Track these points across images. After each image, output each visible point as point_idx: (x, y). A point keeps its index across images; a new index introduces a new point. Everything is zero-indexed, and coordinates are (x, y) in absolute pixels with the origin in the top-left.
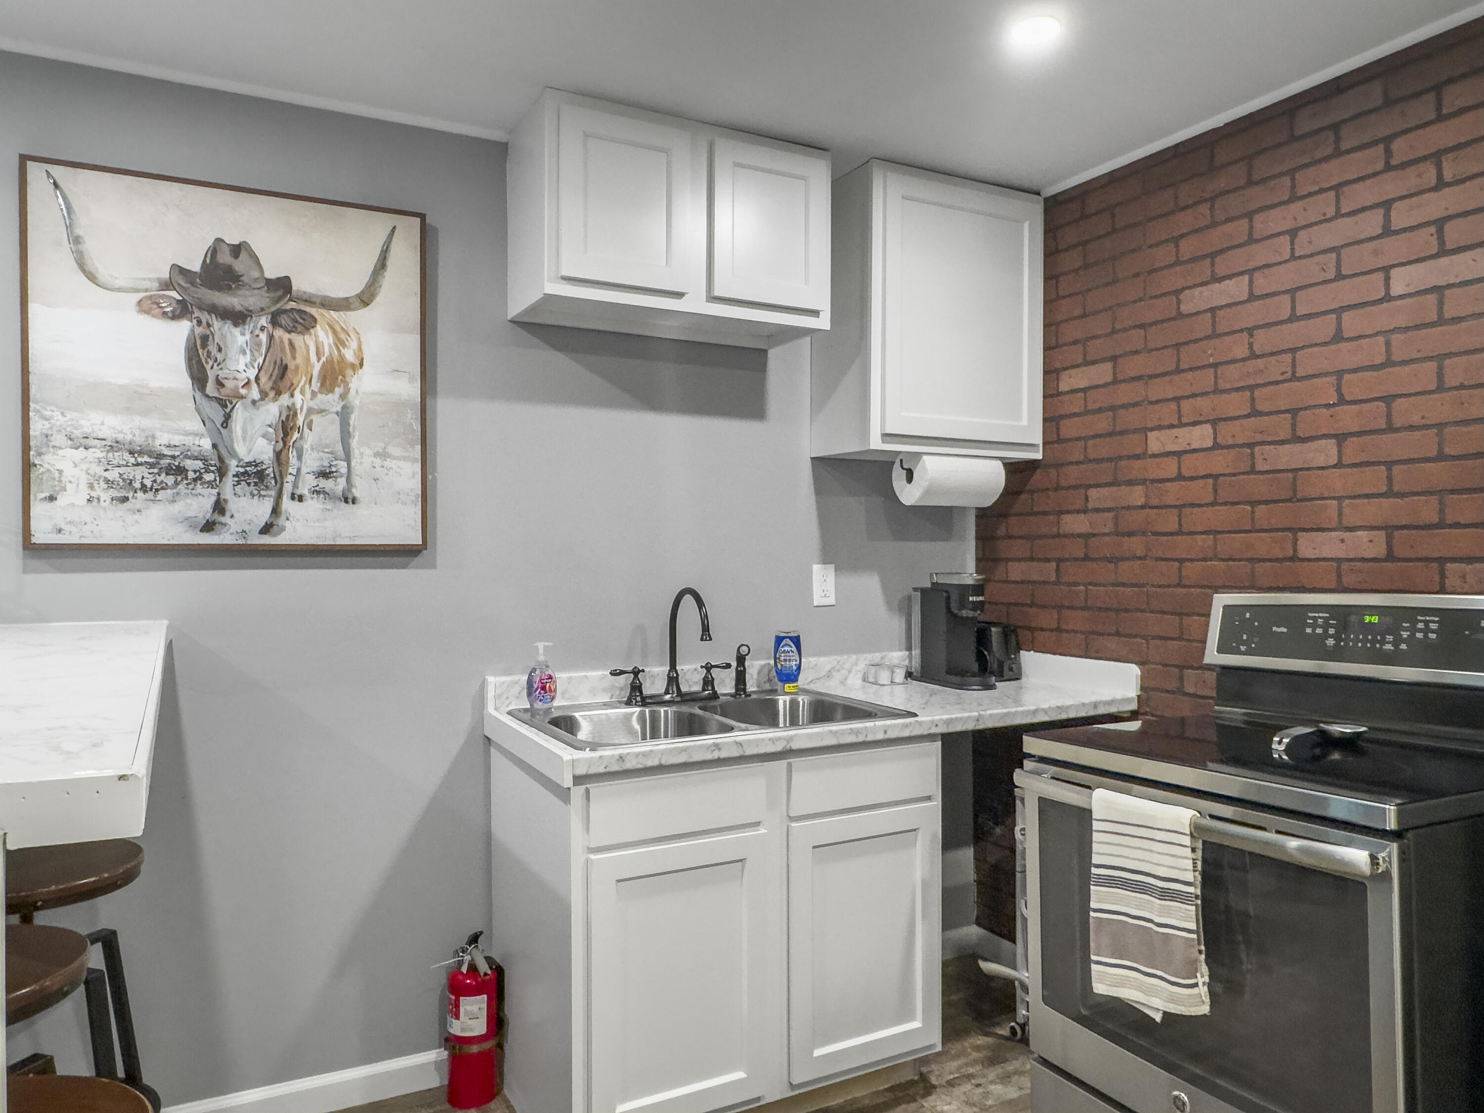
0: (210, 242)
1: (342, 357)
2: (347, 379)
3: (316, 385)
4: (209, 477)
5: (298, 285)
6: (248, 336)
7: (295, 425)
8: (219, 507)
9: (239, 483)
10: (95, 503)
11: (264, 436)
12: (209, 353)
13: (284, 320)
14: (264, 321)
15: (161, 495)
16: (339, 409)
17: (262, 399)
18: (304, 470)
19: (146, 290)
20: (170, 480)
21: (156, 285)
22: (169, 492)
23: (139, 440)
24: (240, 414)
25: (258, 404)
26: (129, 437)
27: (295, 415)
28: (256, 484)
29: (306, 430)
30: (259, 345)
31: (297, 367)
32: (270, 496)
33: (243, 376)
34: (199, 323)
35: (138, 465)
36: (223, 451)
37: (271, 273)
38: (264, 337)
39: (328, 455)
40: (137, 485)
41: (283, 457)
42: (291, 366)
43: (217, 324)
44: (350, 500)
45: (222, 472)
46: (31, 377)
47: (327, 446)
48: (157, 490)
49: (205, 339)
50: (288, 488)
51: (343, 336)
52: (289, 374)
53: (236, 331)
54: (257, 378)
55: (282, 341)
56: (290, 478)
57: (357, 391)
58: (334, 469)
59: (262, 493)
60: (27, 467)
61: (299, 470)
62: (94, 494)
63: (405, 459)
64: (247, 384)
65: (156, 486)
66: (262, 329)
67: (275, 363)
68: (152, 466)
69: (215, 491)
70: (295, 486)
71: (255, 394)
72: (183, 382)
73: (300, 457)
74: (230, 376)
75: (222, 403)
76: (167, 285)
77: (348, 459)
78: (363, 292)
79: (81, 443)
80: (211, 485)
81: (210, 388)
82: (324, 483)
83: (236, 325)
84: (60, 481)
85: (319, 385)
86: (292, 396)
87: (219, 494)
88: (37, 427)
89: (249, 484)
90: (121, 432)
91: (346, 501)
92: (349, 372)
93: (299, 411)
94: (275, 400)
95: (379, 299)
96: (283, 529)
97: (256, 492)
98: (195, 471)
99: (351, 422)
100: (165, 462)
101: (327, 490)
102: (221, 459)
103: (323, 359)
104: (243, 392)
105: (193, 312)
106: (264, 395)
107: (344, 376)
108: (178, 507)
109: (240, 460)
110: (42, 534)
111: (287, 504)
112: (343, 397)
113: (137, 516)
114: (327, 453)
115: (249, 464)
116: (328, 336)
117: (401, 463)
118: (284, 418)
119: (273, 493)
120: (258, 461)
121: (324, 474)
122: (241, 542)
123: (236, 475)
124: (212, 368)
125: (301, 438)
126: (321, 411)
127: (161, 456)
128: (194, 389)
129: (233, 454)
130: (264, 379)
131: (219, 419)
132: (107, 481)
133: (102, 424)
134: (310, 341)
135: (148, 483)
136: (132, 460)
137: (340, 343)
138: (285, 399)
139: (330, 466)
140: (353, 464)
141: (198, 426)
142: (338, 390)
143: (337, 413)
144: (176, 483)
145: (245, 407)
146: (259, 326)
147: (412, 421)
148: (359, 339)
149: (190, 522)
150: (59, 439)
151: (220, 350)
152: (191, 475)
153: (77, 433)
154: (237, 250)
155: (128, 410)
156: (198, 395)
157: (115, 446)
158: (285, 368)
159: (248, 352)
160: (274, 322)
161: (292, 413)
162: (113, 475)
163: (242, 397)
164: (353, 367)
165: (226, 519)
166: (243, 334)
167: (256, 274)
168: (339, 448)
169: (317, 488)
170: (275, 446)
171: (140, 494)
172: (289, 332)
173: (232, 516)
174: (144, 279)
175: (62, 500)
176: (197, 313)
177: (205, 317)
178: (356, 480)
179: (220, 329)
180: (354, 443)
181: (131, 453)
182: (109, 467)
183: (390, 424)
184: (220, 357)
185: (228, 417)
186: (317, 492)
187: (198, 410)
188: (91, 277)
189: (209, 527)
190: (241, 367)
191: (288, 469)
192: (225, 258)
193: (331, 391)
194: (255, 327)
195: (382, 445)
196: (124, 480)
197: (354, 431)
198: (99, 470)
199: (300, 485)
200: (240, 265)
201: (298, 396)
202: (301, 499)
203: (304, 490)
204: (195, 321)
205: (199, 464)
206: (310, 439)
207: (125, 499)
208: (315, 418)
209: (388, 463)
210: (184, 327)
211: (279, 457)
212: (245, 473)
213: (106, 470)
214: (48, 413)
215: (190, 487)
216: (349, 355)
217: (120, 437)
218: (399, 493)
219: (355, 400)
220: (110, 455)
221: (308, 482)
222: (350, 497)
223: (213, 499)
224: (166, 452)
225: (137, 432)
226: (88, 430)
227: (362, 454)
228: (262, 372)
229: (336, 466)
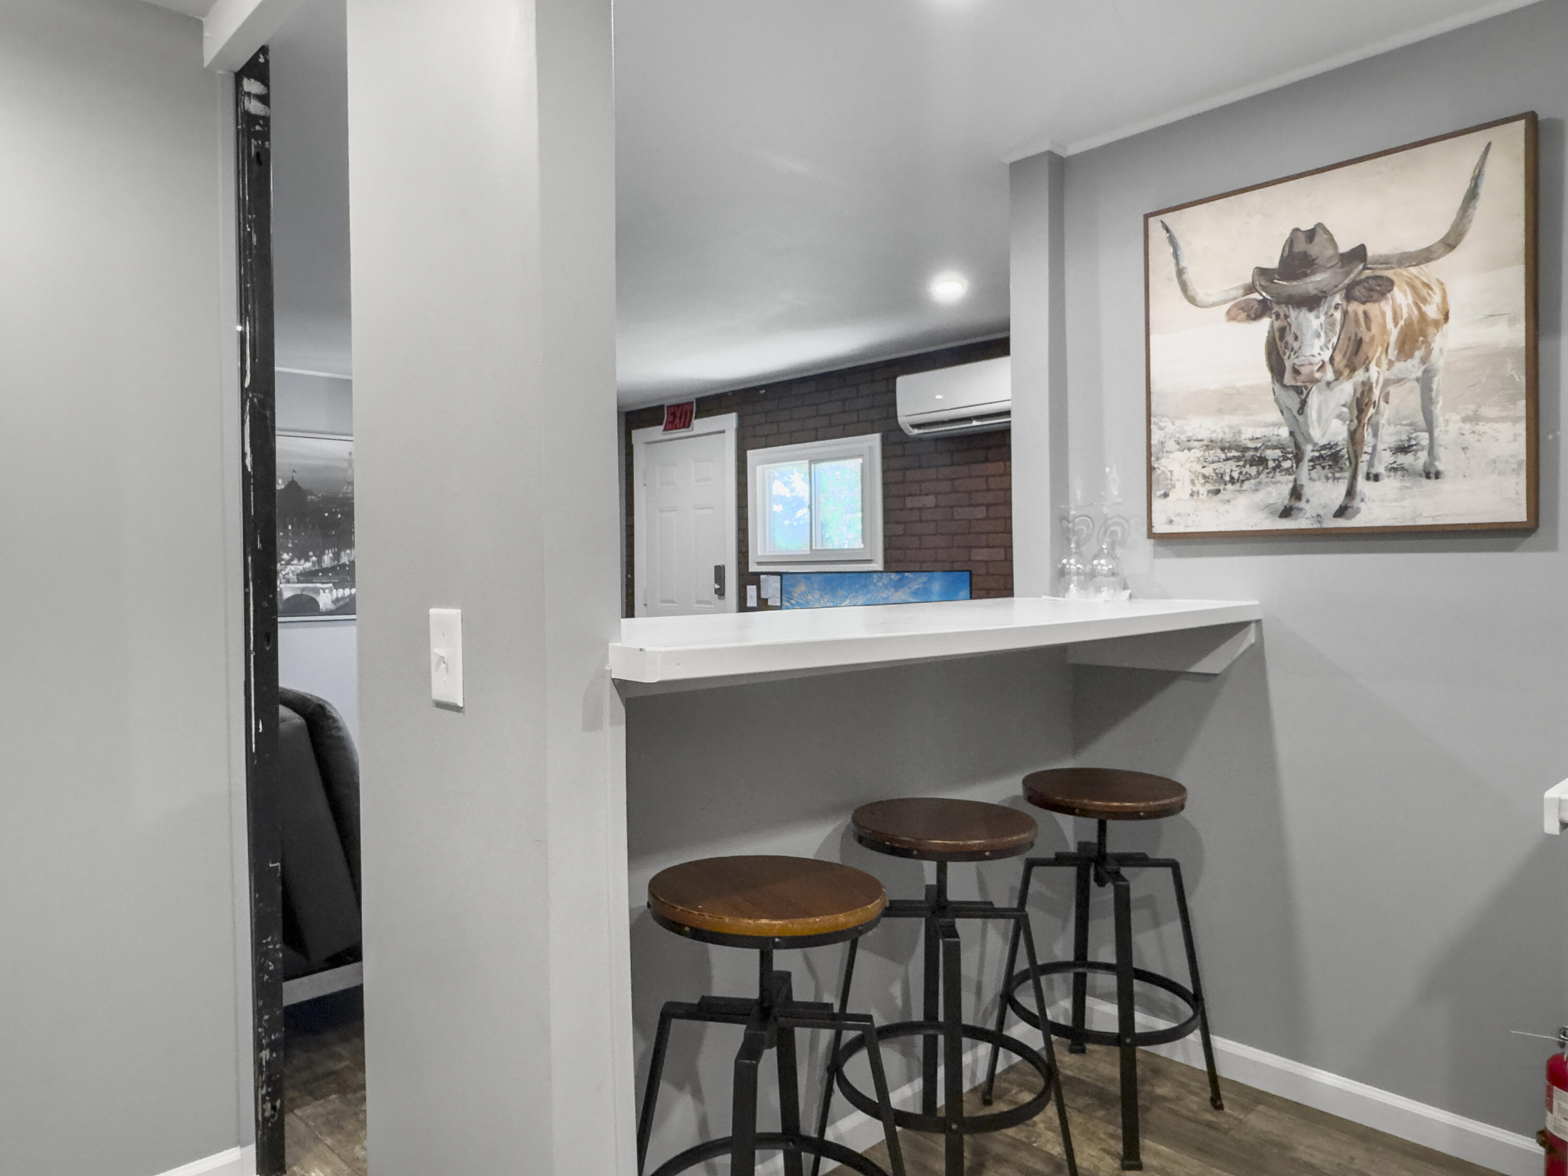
0: (1287, 235)
1: (1422, 314)
2: (1429, 339)
3: (1393, 353)
4: (1286, 464)
5: (1372, 251)
6: (1322, 318)
7: (1370, 400)
8: (1296, 493)
9: (1314, 467)
10: (1195, 497)
11: (1339, 417)
12: (1287, 343)
13: (1357, 292)
14: (1338, 299)
15: (1247, 485)
16: (1420, 374)
17: (1337, 379)
18: (1380, 447)
19: (1235, 299)
20: (1253, 471)
21: (1241, 292)
22: (1253, 481)
23: (1229, 437)
24: (1314, 400)
25: (1332, 385)
26: (1221, 436)
27: (1371, 389)
28: (1330, 467)
29: (1382, 404)
30: (1333, 324)
31: (1372, 338)
32: (1344, 478)
33: (1317, 359)
34: (1278, 316)
35: (1227, 459)
36: (1300, 439)
37: (1345, 246)
38: (1338, 315)
39: (1408, 428)
40: (1227, 478)
41: (1358, 436)
42: (1366, 338)
43: (1293, 313)
44: (1432, 475)
45: (1298, 458)
46: (1152, 396)
47: (1405, 418)
48: (1243, 481)
49: (1282, 331)
50: (1363, 468)
51: (1424, 291)
52: (1364, 347)
53: (1311, 316)
54: (1332, 359)
55: (1356, 315)
56: (1365, 458)
57: (1441, 350)
58: (1413, 442)
59: (1337, 475)
60: (1150, 469)
61: (1374, 447)
62: (1195, 489)
63: (1503, 419)
64: (1322, 367)
65: (1242, 478)
66: (1336, 308)
67: (1349, 339)
68: (1238, 459)
69: (1292, 478)
70: (1371, 464)
71: (1329, 375)
72: (1265, 376)
73: (1375, 435)
74: (1306, 362)
75: (1298, 390)
76: (1250, 289)
77: (1430, 428)
78: (1448, 235)
79: (1185, 445)
80: (1288, 471)
81: (1288, 379)
82: (1403, 459)
83: (1311, 310)
84: (1171, 480)
85: (1396, 352)
86: (1367, 370)
87: (1295, 480)
88: (1156, 436)
89: (1323, 468)
90: (1214, 432)
91: (1428, 476)
92: (1431, 330)
93: (1374, 385)
94: (1350, 377)
95: (1467, 238)
96: (1358, 511)
97: (1330, 475)
98: (1274, 460)
99: (1434, 386)
100: (1249, 454)
101: (1406, 466)
102: (1297, 446)
103: (1402, 323)
104: (1318, 375)
105: (1272, 309)
106: (1338, 374)
107: (1425, 337)
108: (1260, 496)
109: (1315, 445)
110: (1160, 527)
111: (1362, 484)
112: (1424, 360)
113: (1227, 506)
114: (1406, 425)
115: (1324, 447)
116: (1406, 295)
117: (1499, 426)
118: (1358, 395)
119: (1347, 474)
120: (1332, 443)
121: (1402, 449)
122: (1316, 526)
123: (1311, 460)
124: (1289, 358)
125: (1377, 413)
126: (1399, 381)
127: (1246, 449)
128: (1273, 382)
129: (1309, 439)
130: (1338, 358)
131: (1295, 407)
132: (1204, 477)
133: (1201, 427)
134: (1386, 307)
135: (1236, 475)
136: (1223, 456)
137: (1420, 300)
138: (1360, 376)
139: (1410, 439)
140: (1436, 433)
141: (1276, 416)
142: (1418, 354)
143: (1417, 380)
144: (1259, 473)
145: (1320, 392)
146: (1333, 304)
147: (1514, 372)
148: (1444, 291)
149: (1269, 509)
150: (1171, 445)
151: (1296, 338)
152: (1271, 464)
153: (1183, 438)
154: (1311, 235)
155: (1220, 411)
156: (1277, 387)
157: (1210, 445)
158: (1359, 342)
159: (1323, 334)
160: (1349, 298)
161: (1367, 388)
162: (1209, 471)
163: (1316, 381)
164: (1437, 324)
165: (1302, 504)
166: (1317, 317)
167: (1330, 252)
168: (1420, 419)
169: (1395, 465)
170: (1349, 425)
171: (1229, 486)
172: (1364, 303)
173: (1308, 501)
174: (1232, 289)
175: (1172, 495)
176: (1276, 308)
177: (1282, 310)
178: (1441, 452)
179: (1296, 318)
180: (1438, 408)
181: (1223, 449)
182: (1206, 464)
183: (1484, 380)
184: (1296, 345)
185: (1304, 403)
186: (1394, 469)
187: (1277, 401)
188: (1192, 300)
189: (1287, 513)
190: (1316, 351)
191: (1362, 448)
192: (1301, 246)
193: (1410, 356)
194: (1329, 308)
195: (1472, 407)
196: (1217, 474)
197: (1437, 396)
198: (1198, 468)
199: (1376, 463)
200: (1314, 250)
201: (1373, 367)
202: (1376, 478)
203: (1380, 469)
204: (1274, 316)
205: (1278, 453)
206: (1387, 412)
207: (1218, 492)
208: (1392, 389)
209: (1481, 427)
210: (1265, 325)
211: (1354, 437)
212: (1321, 457)
213: (1204, 467)
214: (1162, 424)
215: (1271, 475)
216: (1432, 311)
217: (1214, 436)
218: (1495, 462)
219: (1438, 360)
220: (1207, 453)
221: (1386, 458)
222: (1433, 471)
223: (1291, 485)
224: (1251, 445)
225: (1227, 430)
226: (1190, 434)
227: (1447, 421)
228: (1337, 351)
229: (1415, 438)
